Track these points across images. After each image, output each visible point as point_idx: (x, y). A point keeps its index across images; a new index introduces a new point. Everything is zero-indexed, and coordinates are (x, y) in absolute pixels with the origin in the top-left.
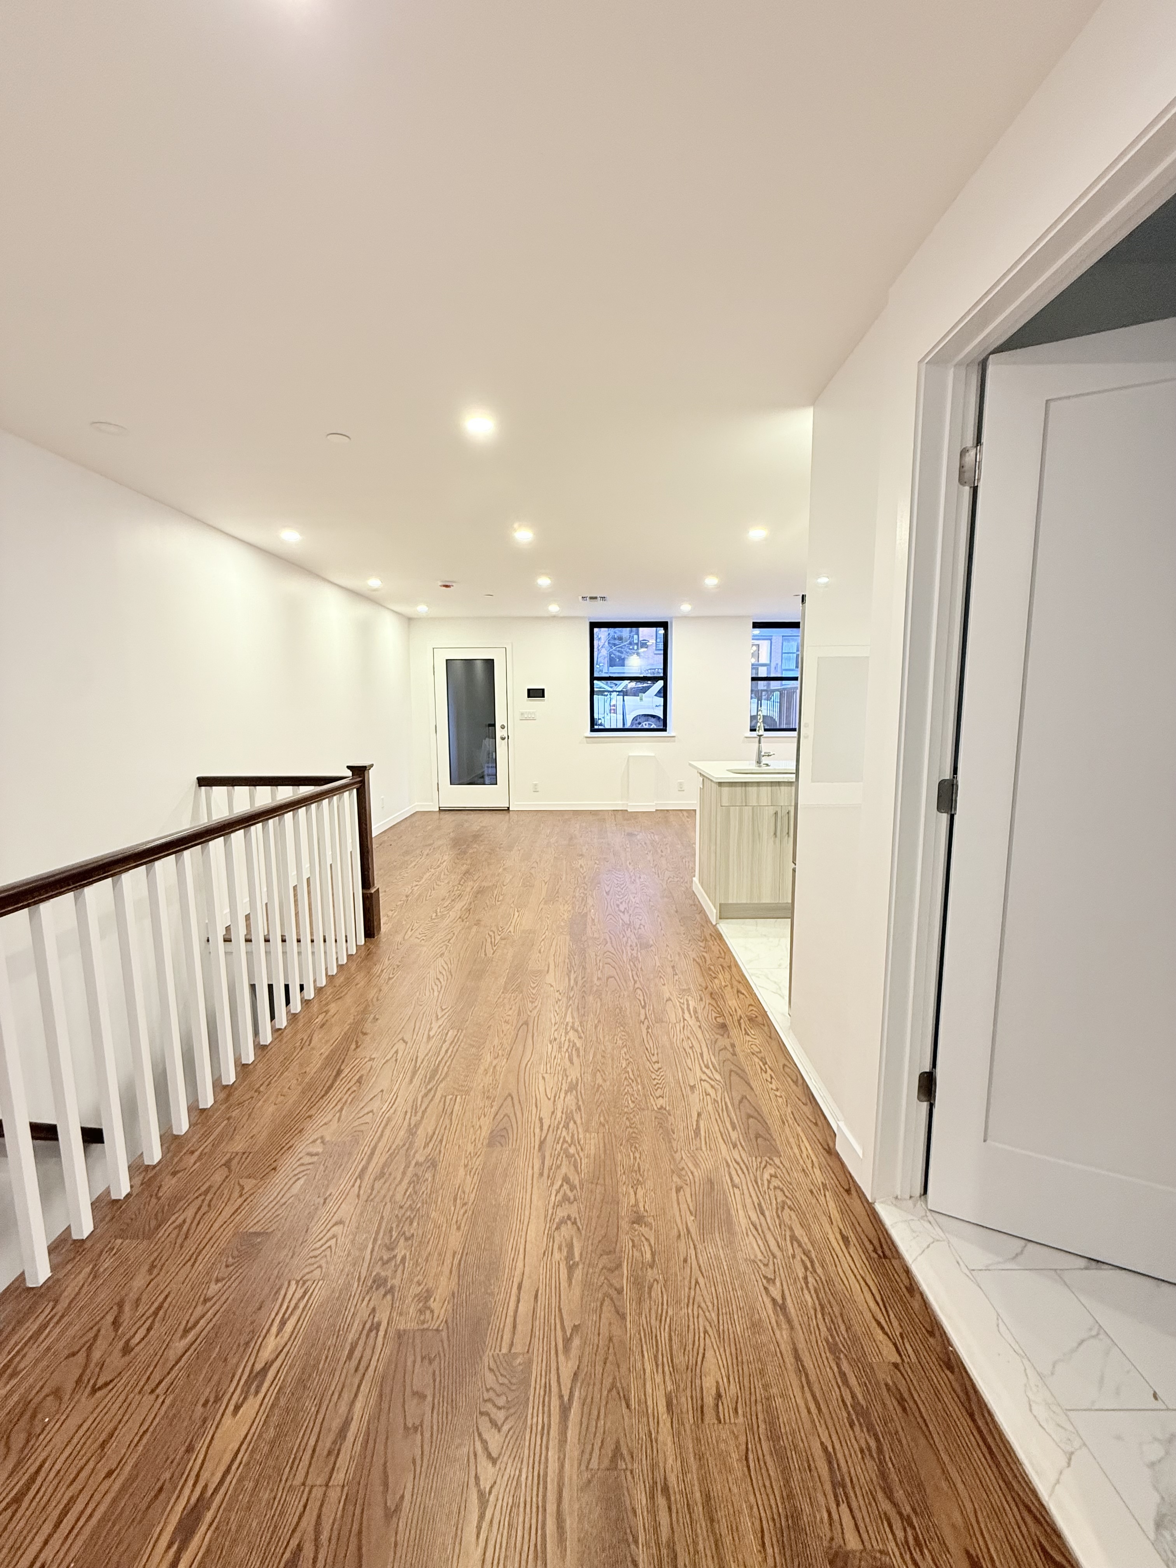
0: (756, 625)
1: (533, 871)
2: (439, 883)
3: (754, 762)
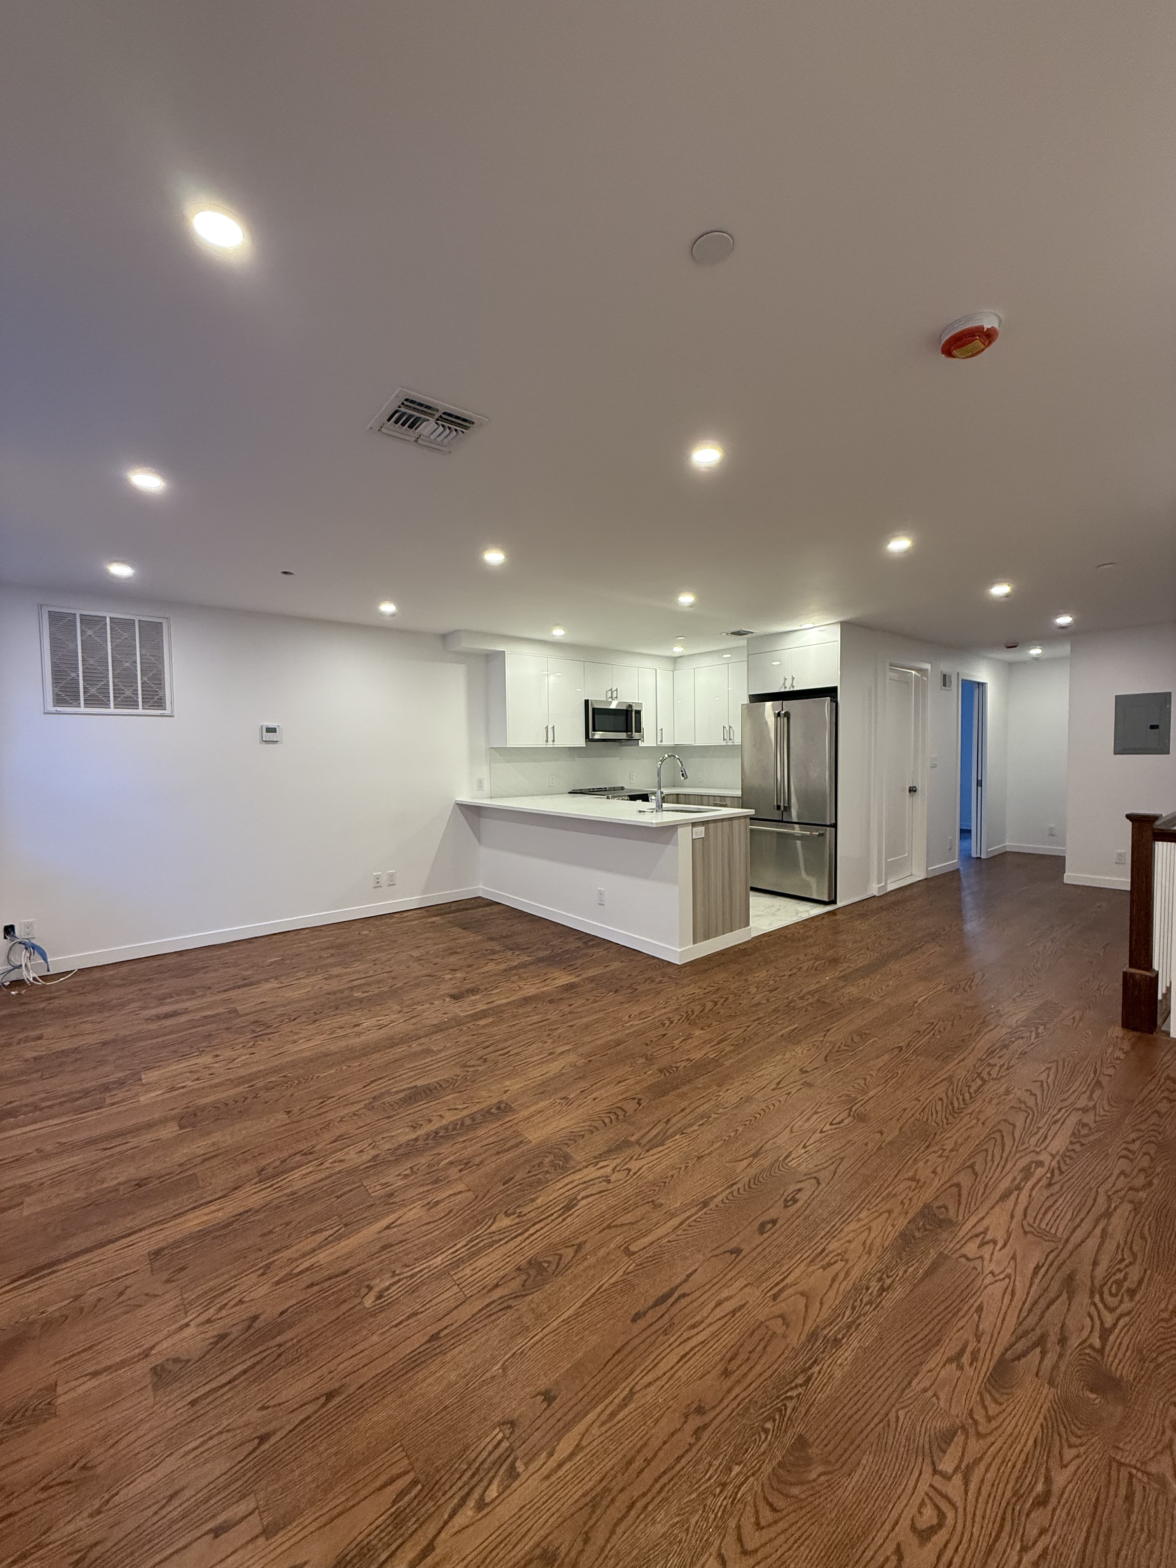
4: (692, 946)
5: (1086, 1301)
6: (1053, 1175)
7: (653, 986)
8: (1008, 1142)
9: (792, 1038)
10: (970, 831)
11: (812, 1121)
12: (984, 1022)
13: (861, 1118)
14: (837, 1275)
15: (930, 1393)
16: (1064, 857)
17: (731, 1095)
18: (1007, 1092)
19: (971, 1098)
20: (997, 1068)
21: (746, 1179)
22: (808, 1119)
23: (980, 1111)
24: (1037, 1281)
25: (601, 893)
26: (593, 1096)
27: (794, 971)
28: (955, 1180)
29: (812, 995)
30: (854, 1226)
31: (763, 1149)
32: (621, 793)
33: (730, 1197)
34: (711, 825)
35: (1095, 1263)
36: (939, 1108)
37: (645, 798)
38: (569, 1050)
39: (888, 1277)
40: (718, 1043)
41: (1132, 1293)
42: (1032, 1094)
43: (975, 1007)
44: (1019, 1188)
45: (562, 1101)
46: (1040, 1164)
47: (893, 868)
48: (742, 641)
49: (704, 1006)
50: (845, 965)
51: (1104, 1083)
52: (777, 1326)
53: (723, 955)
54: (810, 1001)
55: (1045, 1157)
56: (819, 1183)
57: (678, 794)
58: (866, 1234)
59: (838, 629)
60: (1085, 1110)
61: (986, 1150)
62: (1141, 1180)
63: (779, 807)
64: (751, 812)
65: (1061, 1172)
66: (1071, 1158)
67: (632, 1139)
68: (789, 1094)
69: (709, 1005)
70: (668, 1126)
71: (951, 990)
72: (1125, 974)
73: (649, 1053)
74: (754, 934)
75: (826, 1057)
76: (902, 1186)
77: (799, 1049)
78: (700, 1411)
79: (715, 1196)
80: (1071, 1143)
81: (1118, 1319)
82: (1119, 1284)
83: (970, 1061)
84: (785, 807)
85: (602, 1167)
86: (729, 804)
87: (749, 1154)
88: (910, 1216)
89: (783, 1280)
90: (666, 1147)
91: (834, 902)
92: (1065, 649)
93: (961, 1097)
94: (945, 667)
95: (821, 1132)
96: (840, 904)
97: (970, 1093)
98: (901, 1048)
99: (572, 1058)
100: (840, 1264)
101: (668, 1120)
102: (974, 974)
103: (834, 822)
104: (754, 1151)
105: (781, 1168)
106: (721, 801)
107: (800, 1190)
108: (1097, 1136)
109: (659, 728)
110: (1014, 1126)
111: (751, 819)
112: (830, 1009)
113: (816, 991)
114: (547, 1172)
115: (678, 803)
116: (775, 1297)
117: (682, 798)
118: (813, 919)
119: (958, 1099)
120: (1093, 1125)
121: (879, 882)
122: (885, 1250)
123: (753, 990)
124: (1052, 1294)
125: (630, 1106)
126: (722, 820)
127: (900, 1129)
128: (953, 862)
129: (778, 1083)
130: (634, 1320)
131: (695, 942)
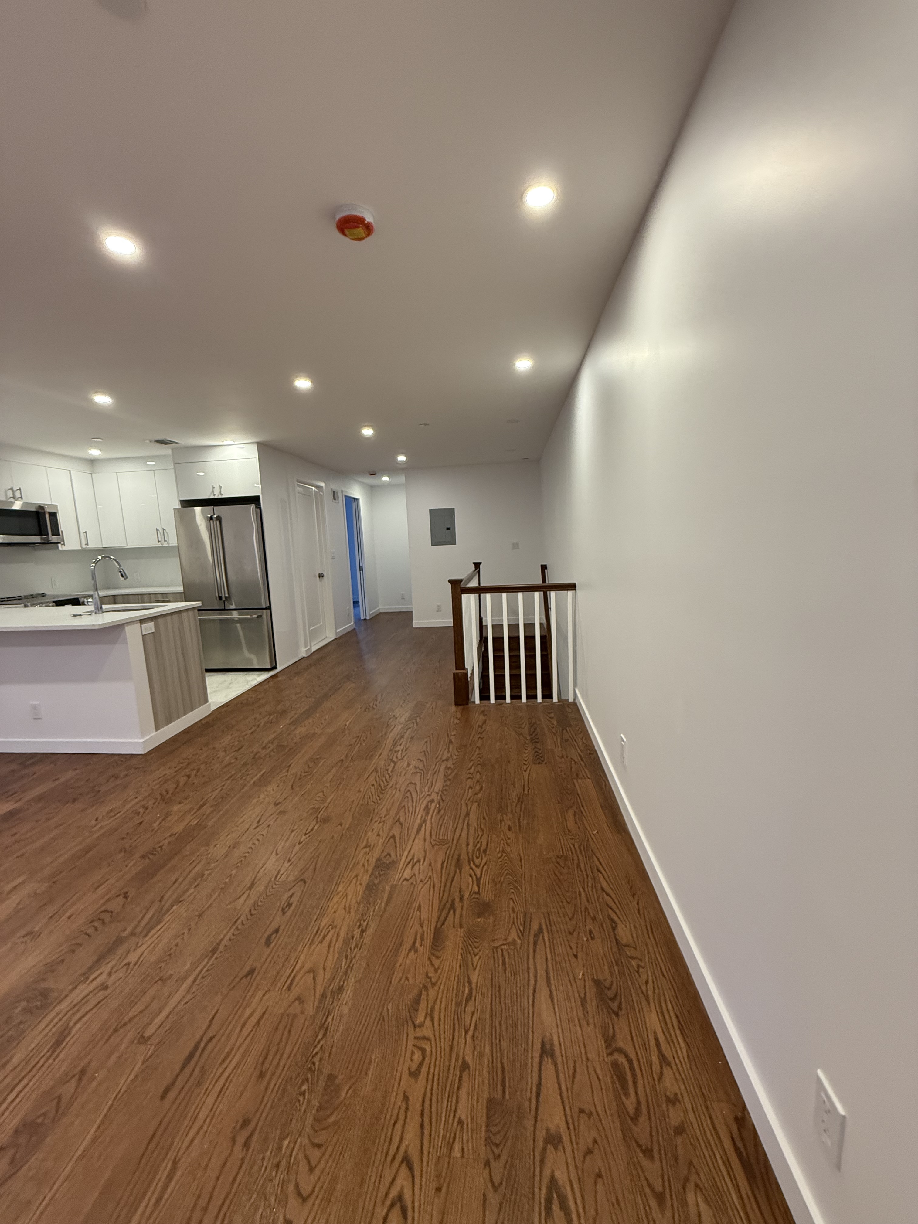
4: (155, 733)
5: (468, 868)
6: (440, 805)
7: (119, 782)
8: (414, 795)
9: (263, 782)
10: (358, 602)
11: (291, 838)
12: (388, 725)
13: (326, 820)
14: (331, 941)
15: (403, 980)
16: (412, 612)
17: (219, 849)
18: (408, 765)
19: (390, 777)
20: (400, 752)
21: (248, 910)
22: (288, 839)
23: (396, 784)
24: (444, 872)
25: (35, 707)
26: (68, 914)
27: (254, 729)
28: (391, 834)
29: (272, 743)
30: (336, 899)
31: (258, 878)
32: (43, 600)
33: (237, 932)
34: (160, 620)
35: (468, 845)
36: (373, 792)
37: (75, 602)
38: (23, 883)
39: (364, 921)
40: (198, 810)
41: (485, 851)
42: (421, 761)
43: (381, 718)
44: (425, 821)
45: (25, 939)
46: (432, 801)
47: (313, 635)
48: (166, 451)
49: (178, 783)
50: (293, 713)
51: (453, 740)
52: (296, 1008)
53: (188, 732)
54: (271, 748)
55: (434, 796)
56: (305, 882)
57: (114, 596)
58: (344, 900)
59: (255, 448)
60: (447, 760)
61: (404, 806)
62: (478, 788)
63: (220, 598)
64: (198, 604)
65: (443, 801)
66: (446, 790)
67: (126, 934)
68: (268, 826)
69: (182, 780)
70: (163, 903)
71: (365, 711)
72: (454, 674)
73: (127, 846)
74: (213, 708)
75: (292, 786)
76: (361, 855)
77: (270, 789)
78: (246, 1123)
79: (222, 940)
80: (445, 781)
81: (482, 870)
82: (479, 850)
83: (385, 753)
84: (226, 597)
85: (93, 980)
86: (171, 599)
87: (245, 889)
88: (370, 872)
89: (292, 971)
90: (164, 923)
91: (275, 668)
92: (402, 479)
93: (384, 779)
94: (334, 486)
95: (299, 843)
96: (280, 668)
97: (388, 774)
98: (342, 760)
99: (28, 889)
100: (332, 932)
101: (162, 898)
102: (376, 696)
103: (268, 605)
104: (249, 885)
105: (274, 886)
106: (165, 598)
107: (291, 896)
108: (455, 772)
109: (82, 531)
110: (415, 784)
111: (199, 610)
112: (287, 749)
113: (274, 739)
114: (21, 1022)
115: (115, 603)
116: (289, 988)
117: (119, 598)
118: (260, 684)
119: (383, 781)
120: (452, 767)
121: (306, 647)
122: (359, 904)
123: (221, 754)
124: (452, 875)
125: (116, 905)
126: (171, 614)
127: (353, 817)
128: (350, 625)
129: (258, 822)
130: (163, 1097)
131: (157, 729)
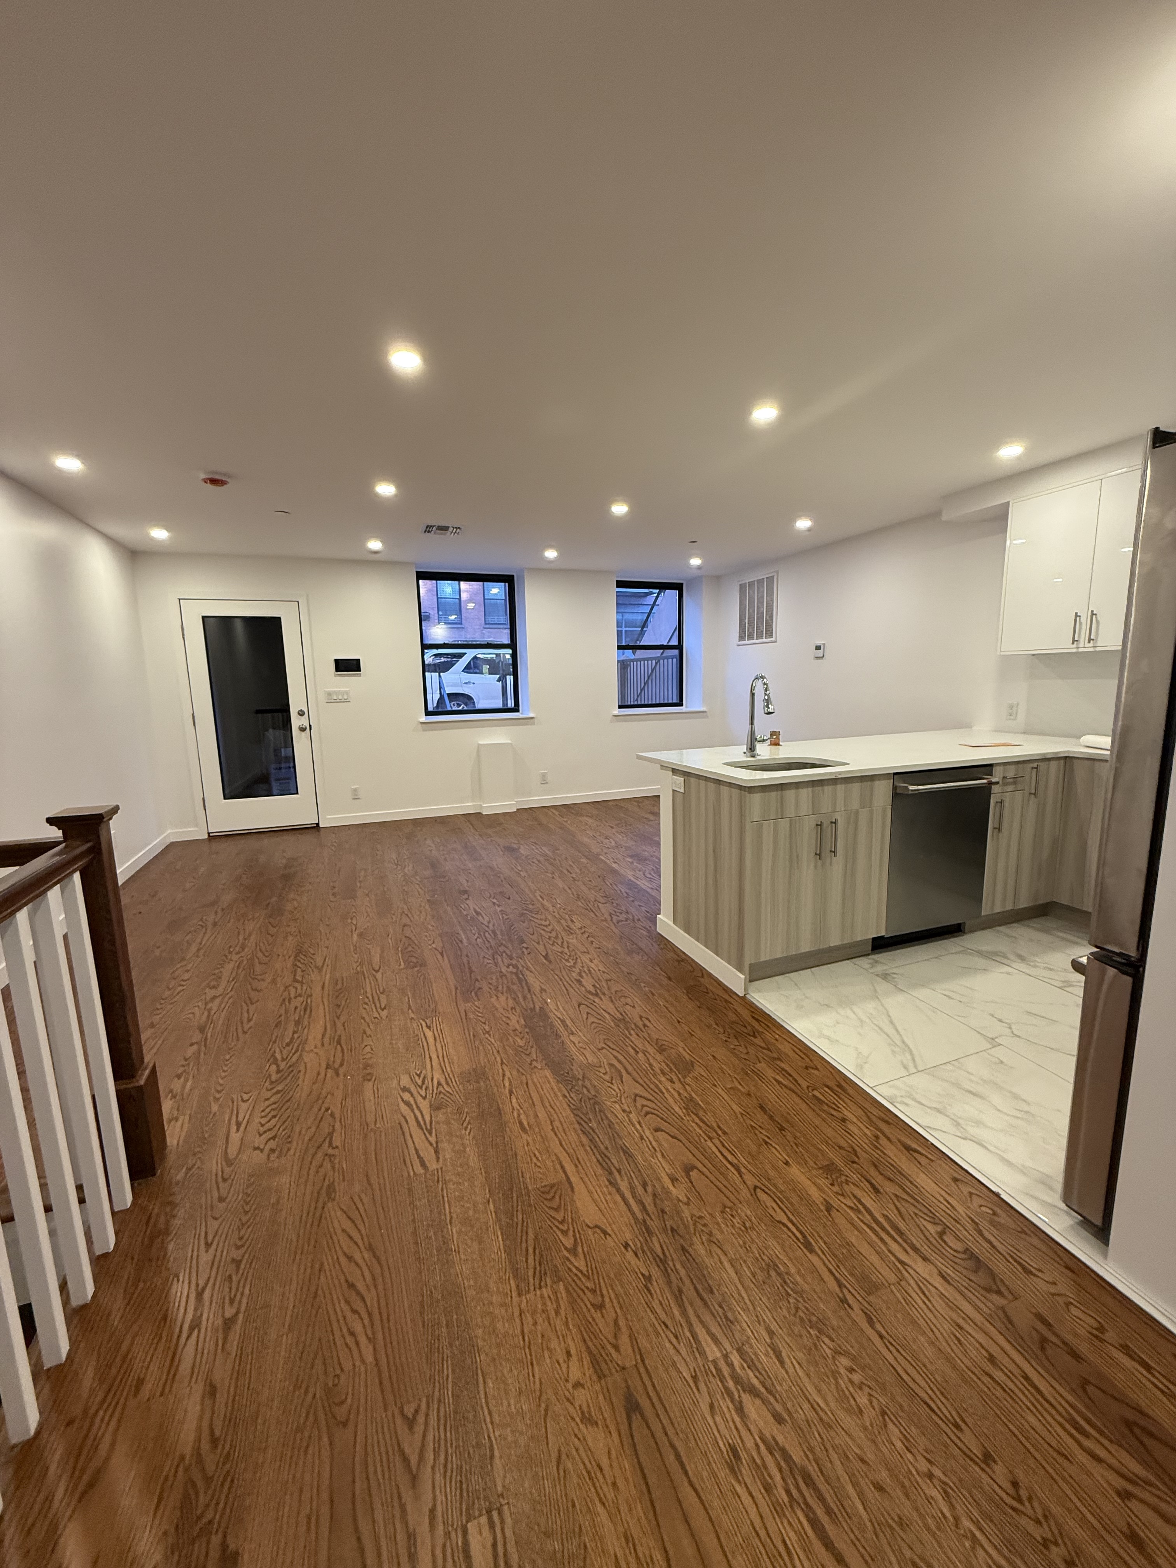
0: (620, 584)
1: (407, 932)
2: (255, 984)
3: (744, 748)
